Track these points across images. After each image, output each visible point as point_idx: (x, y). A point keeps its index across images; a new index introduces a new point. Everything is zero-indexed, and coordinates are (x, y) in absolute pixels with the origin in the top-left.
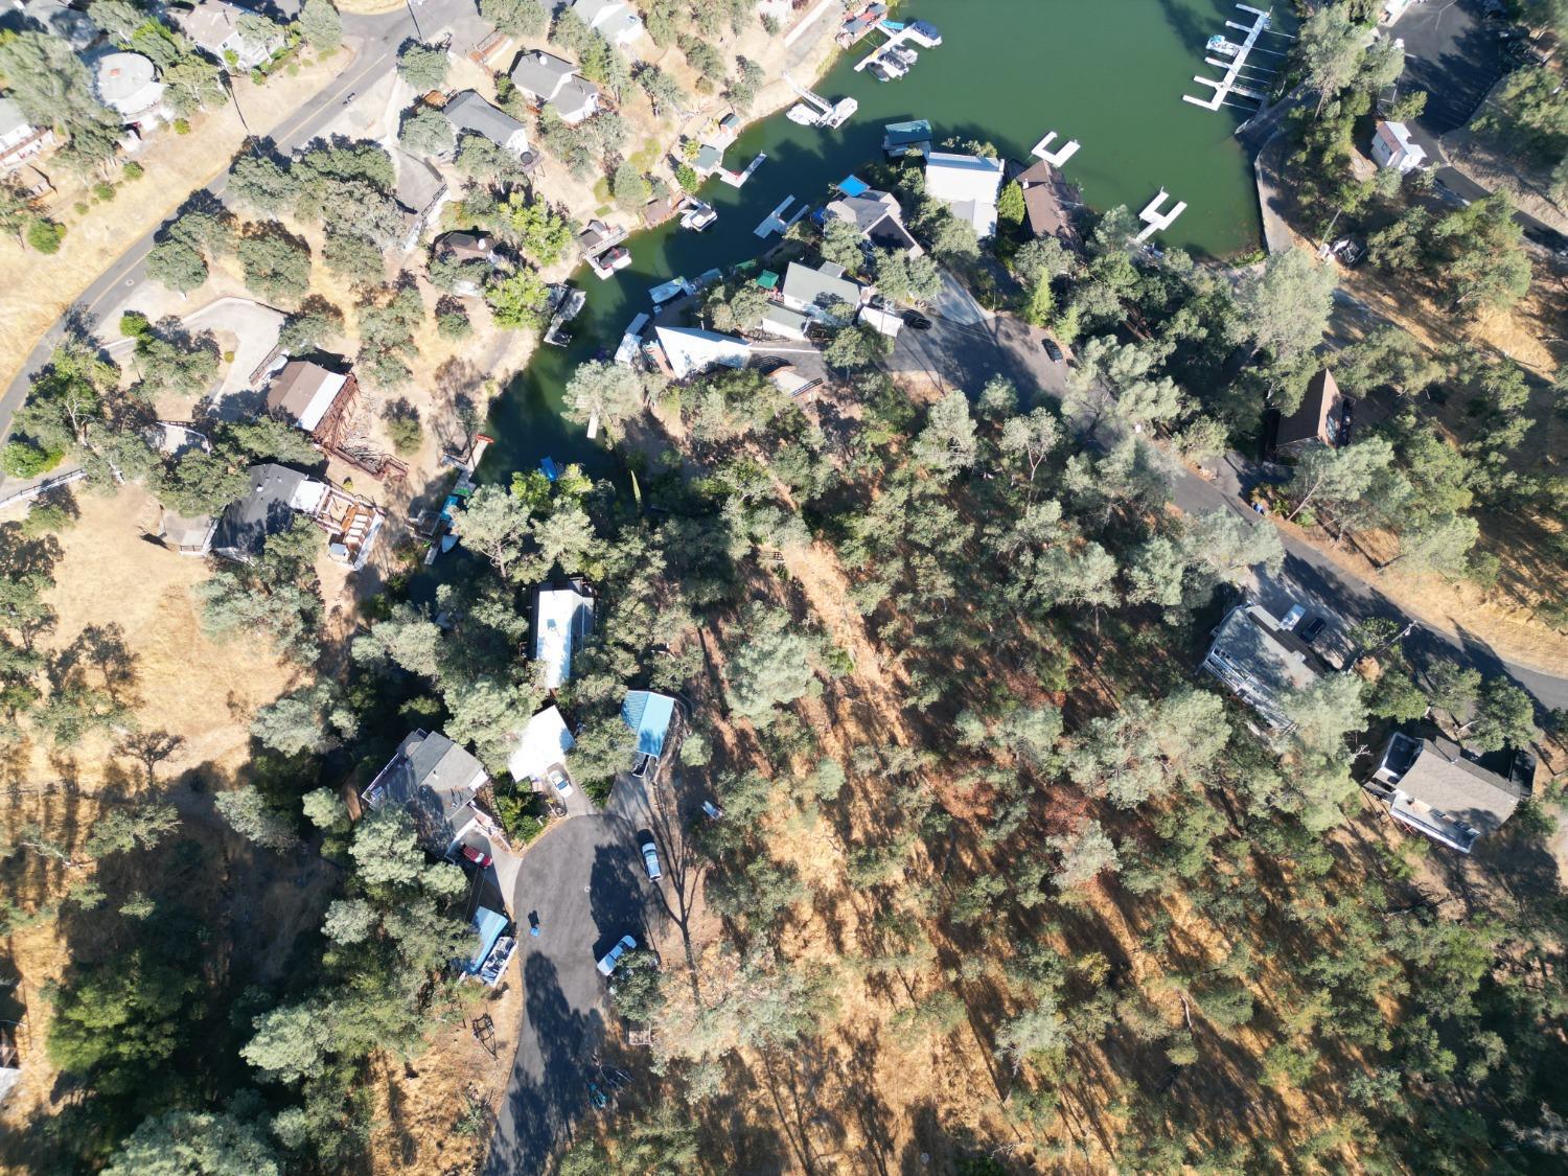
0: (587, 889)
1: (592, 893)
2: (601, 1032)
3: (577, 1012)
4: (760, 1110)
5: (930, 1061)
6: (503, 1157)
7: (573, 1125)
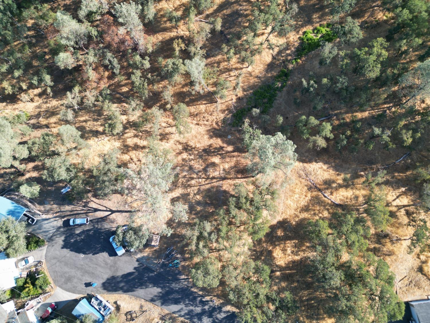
0: (82, 256)
1: (84, 253)
2: (148, 258)
3: (135, 268)
4: (198, 193)
5: (197, 126)
6: (186, 311)
7: (183, 277)
